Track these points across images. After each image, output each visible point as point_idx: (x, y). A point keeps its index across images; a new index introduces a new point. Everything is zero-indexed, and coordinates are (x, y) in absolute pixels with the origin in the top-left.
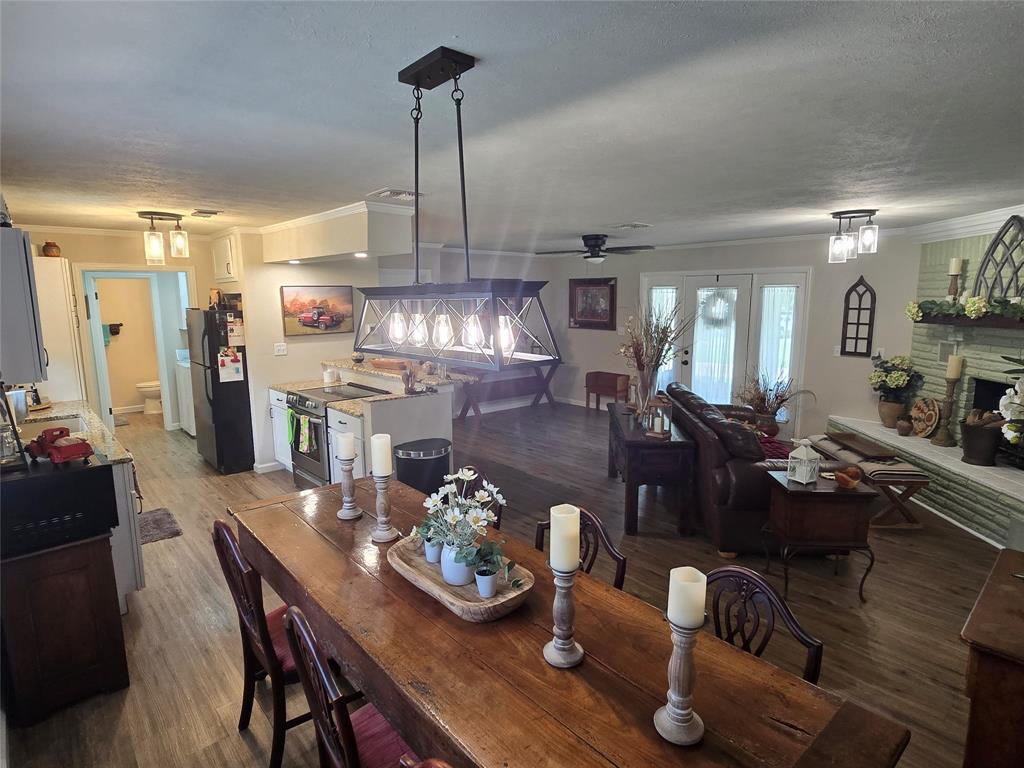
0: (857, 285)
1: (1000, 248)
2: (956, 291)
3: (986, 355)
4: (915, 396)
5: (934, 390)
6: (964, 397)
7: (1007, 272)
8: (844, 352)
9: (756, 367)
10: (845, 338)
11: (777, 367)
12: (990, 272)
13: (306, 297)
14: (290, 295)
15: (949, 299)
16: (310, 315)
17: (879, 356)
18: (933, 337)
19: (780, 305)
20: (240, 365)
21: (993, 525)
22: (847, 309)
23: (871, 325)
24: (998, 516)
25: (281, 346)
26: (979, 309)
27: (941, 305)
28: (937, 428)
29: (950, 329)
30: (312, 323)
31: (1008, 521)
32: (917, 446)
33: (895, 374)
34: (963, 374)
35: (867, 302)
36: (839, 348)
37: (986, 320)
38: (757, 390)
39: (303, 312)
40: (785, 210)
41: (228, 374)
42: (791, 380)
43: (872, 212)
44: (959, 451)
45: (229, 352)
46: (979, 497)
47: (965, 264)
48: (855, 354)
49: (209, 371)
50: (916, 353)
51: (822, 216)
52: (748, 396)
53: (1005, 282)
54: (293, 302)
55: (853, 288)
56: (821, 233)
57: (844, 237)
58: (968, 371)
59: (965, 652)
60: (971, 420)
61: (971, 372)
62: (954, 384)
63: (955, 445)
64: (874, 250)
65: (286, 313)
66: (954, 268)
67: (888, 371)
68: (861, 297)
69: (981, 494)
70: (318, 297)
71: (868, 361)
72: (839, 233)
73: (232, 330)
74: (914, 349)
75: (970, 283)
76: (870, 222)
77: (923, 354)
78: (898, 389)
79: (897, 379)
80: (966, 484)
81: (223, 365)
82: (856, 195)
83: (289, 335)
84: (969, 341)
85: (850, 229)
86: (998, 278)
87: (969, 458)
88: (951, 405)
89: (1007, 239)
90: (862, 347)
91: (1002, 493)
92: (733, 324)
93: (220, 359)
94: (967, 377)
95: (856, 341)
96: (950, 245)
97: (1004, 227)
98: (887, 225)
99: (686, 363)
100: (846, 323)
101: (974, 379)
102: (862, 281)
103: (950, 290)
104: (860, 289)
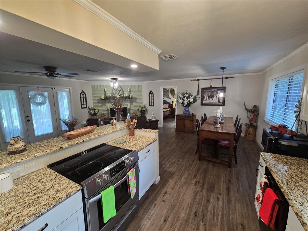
8: (82, 108)
10: (81, 105)
17: (89, 108)
22: (81, 98)
23: (86, 101)
33: (96, 110)
36: (81, 107)
48: (84, 108)
50: (94, 106)
55: (81, 93)
67: (94, 110)
68: (83, 95)
74: (93, 105)
77: (97, 106)
95: (84, 105)
99: (28, 121)
100: (81, 101)
101: (110, 108)
102: (83, 91)
103: (105, 94)
104: (83, 93)
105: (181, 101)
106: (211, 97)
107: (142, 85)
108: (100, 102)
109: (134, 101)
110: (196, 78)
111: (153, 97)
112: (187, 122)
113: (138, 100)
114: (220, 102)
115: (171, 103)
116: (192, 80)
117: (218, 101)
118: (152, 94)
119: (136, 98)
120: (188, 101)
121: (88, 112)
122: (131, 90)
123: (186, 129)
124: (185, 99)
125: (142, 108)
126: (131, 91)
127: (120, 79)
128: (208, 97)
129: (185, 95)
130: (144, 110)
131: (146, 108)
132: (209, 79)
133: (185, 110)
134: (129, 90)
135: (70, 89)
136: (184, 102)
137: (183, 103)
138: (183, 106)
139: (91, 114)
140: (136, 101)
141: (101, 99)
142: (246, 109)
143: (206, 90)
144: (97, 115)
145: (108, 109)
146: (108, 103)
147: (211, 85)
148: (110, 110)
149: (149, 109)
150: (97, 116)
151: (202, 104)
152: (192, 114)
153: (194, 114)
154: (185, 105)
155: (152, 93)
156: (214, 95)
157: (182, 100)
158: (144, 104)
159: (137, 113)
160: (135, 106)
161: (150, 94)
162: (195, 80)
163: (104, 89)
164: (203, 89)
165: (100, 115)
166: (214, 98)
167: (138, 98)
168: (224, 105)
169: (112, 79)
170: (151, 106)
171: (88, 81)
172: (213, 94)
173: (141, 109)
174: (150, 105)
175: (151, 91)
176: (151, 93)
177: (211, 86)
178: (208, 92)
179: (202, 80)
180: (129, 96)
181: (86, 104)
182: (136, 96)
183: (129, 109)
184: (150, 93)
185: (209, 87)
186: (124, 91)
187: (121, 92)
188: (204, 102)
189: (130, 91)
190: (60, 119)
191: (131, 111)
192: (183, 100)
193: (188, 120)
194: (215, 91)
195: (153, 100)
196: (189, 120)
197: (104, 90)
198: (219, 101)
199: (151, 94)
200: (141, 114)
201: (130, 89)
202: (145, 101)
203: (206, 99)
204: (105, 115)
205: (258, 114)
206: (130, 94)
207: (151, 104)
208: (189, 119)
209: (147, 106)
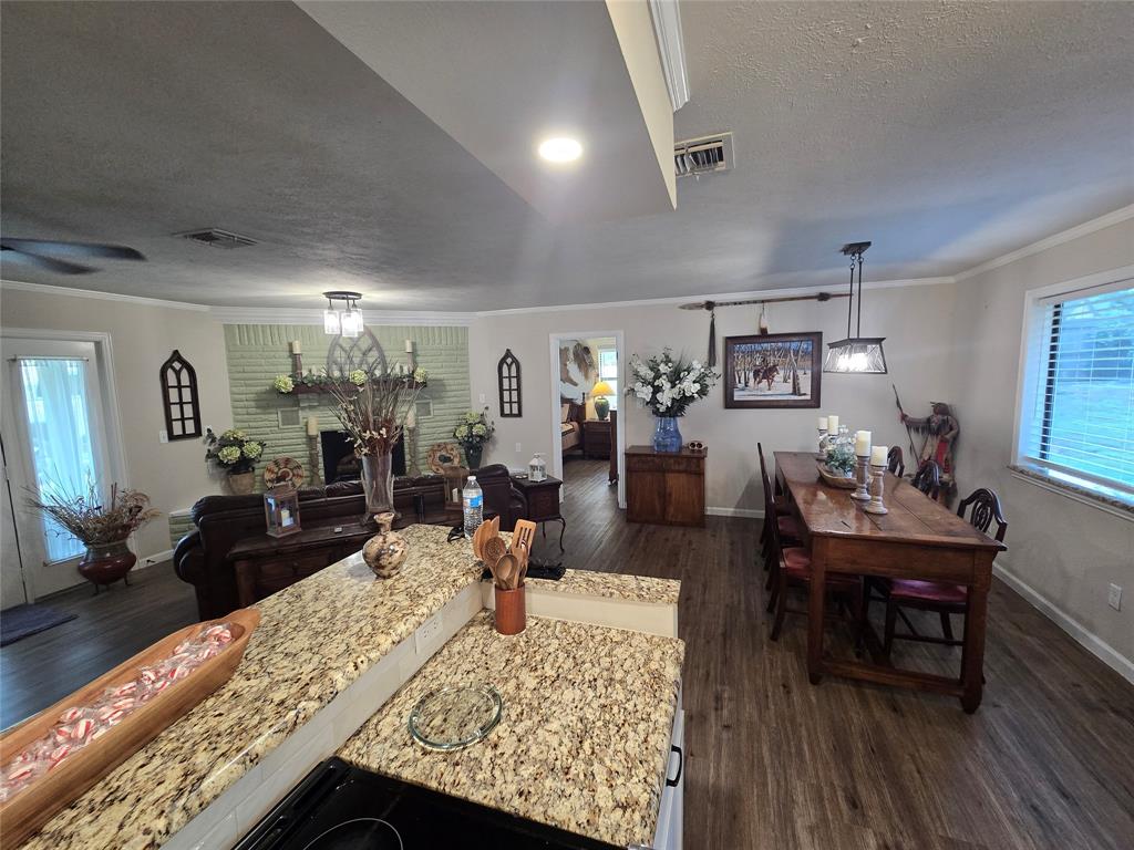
0: (171, 360)
7: (357, 354)
8: (172, 437)
10: (169, 421)
12: (337, 353)
17: (210, 434)
22: (166, 388)
23: (195, 403)
35: (185, 379)
48: (184, 436)
55: (167, 365)
66: (298, 349)
68: (178, 373)
77: (255, 424)
88: (317, 456)
90: (190, 427)
95: (182, 421)
100: (167, 404)
101: (322, 433)
102: (176, 356)
103: (296, 366)
104: (177, 365)
105: (645, 393)
106: (766, 373)
107: (465, 329)
108: (268, 407)
109: (433, 398)
110: (703, 299)
111: (518, 377)
112: (676, 483)
113: (449, 394)
114: (800, 395)
115: (579, 402)
116: (683, 307)
117: (794, 388)
118: (514, 367)
119: (440, 384)
120: (676, 390)
121: (208, 457)
122: (419, 347)
123: (671, 510)
124: (663, 382)
125: (471, 426)
126: (419, 353)
127: (373, 294)
128: (751, 374)
129: (663, 368)
130: (477, 436)
131: (489, 424)
132: (755, 302)
133: (664, 428)
134: (409, 349)
135: (98, 344)
136: (659, 396)
137: (654, 401)
138: (656, 412)
139: (221, 464)
140: (443, 394)
141: (276, 391)
142: (904, 417)
143: (743, 347)
144: (253, 469)
145: (311, 439)
146: (311, 408)
147: (763, 326)
148: (319, 439)
149: (503, 427)
150: (257, 472)
151: (730, 403)
152: (693, 445)
153: (700, 445)
154: (662, 409)
155: (515, 361)
156: (774, 366)
157: (650, 389)
158: (476, 410)
159: (449, 447)
160: (438, 418)
161: (505, 367)
162: (699, 306)
163: (291, 345)
164: (730, 341)
165: (272, 466)
166: (778, 377)
167: (451, 382)
168: (818, 406)
169: (330, 295)
170: (511, 415)
171: (205, 308)
172: (772, 361)
173: (464, 431)
174: (507, 411)
175: (508, 354)
176: (509, 360)
177: (764, 331)
178: (751, 353)
179: (728, 304)
180: (411, 376)
181: (197, 419)
182: (441, 377)
183: (412, 431)
184: (503, 361)
185: (756, 333)
186: (386, 354)
187: (373, 357)
188: (738, 396)
189: (414, 354)
190: (40, 506)
191: (420, 443)
192: (653, 386)
193: (679, 472)
194: (779, 350)
195: (519, 389)
196: (685, 471)
197: (291, 351)
198: (796, 391)
199: (509, 366)
200: (467, 454)
201: (414, 344)
202: (482, 395)
203: (746, 383)
204: (299, 467)
205: (955, 438)
206: (415, 364)
207: (512, 406)
208: (682, 467)
209: (493, 415)
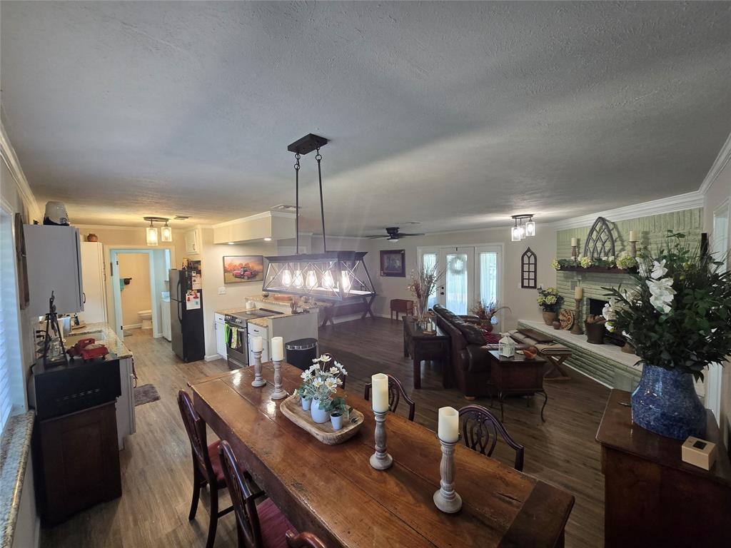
0: (527, 252)
1: (595, 233)
2: (576, 255)
3: (594, 287)
4: (560, 308)
5: (569, 305)
6: (585, 308)
7: (599, 245)
8: (523, 286)
9: (479, 295)
10: (523, 279)
11: (490, 296)
12: (591, 244)
13: (237, 262)
14: (228, 260)
15: (573, 258)
16: (239, 272)
17: (541, 289)
18: (566, 278)
19: (489, 261)
20: (199, 300)
21: (606, 376)
22: (523, 264)
23: (535, 272)
24: (608, 371)
25: (222, 288)
26: (588, 263)
27: (569, 261)
28: (573, 325)
29: (575, 273)
30: (240, 276)
31: (614, 373)
32: (564, 335)
33: (549, 297)
34: (583, 296)
35: (532, 261)
36: (520, 284)
37: (591, 269)
38: (480, 307)
39: (235, 270)
40: (490, 215)
41: (191, 305)
42: (497, 301)
43: (531, 215)
44: (585, 337)
45: (193, 293)
46: (598, 361)
47: (578, 241)
48: (529, 287)
49: (180, 304)
50: (559, 286)
51: (507, 217)
52: (476, 311)
53: (599, 249)
54: (230, 265)
55: (525, 254)
56: (507, 226)
57: (518, 228)
58: (585, 294)
59: (599, 447)
60: (590, 320)
61: (587, 295)
62: (579, 301)
63: (583, 334)
64: (534, 234)
65: (225, 271)
66: (573, 243)
67: (546, 296)
68: (529, 258)
69: (599, 360)
70: (244, 262)
71: (535, 291)
72: (516, 226)
73: (195, 281)
74: (557, 284)
75: (582, 250)
76: (531, 221)
77: (562, 287)
78: (552, 305)
79: (551, 300)
80: (591, 355)
81: (189, 300)
82: (523, 207)
83: (227, 283)
84: (584, 279)
85: (521, 224)
86: (595, 247)
87: (590, 341)
88: (579, 313)
89: (597, 228)
90: (532, 283)
91: (609, 359)
92: (466, 273)
93: (187, 297)
94: (585, 298)
95: (528, 279)
96: (571, 232)
97: (595, 223)
98: (539, 222)
99: (442, 293)
100: (523, 271)
102: (529, 250)
103: (573, 254)
104: (529, 254)
135: (501, 247)
145: (576, 301)
148: (588, 300)
181: (535, 280)
